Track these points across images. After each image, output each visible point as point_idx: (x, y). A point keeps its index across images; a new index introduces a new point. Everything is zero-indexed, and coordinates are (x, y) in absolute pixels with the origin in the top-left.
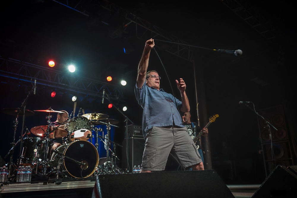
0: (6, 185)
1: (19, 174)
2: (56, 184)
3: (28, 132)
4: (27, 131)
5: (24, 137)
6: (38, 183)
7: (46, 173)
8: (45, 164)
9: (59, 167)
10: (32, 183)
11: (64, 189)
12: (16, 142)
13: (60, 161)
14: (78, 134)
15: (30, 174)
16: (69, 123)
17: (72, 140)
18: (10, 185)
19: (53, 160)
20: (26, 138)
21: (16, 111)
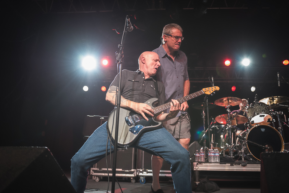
1: (210, 156)
2: (242, 166)
3: (214, 121)
4: (213, 120)
5: (212, 126)
6: (225, 164)
7: (233, 156)
8: (230, 148)
9: (243, 151)
10: (220, 164)
11: (250, 171)
12: (206, 130)
13: (243, 145)
14: (258, 119)
15: (218, 156)
16: (248, 110)
17: (252, 125)
19: (238, 145)
20: (213, 127)
21: (202, 105)
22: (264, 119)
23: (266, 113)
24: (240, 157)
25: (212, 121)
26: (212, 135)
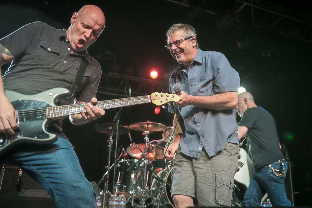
1: (111, 205)
3: (124, 153)
4: (124, 151)
5: (121, 159)
8: (143, 193)
12: (110, 166)
15: (123, 205)
19: (154, 189)
20: (122, 161)
21: (111, 128)
24: (154, 206)
25: (122, 152)
26: (120, 173)
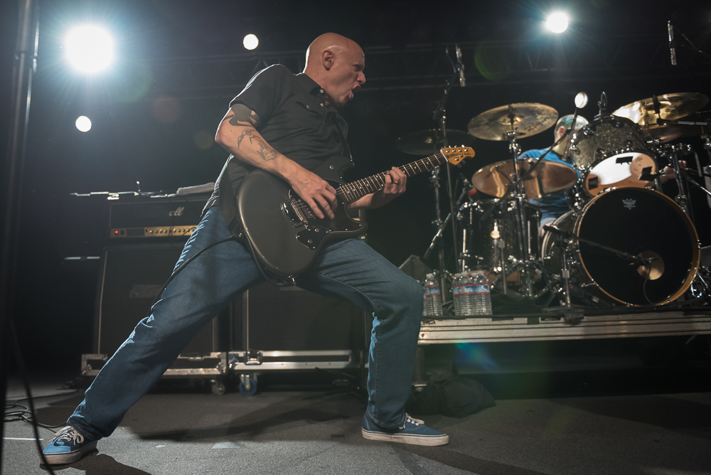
0: (428, 322)
1: (458, 296)
2: (566, 322)
3: (469, 189)
4: (467, 185)
5: (463, 203)
6: (511, 318)
7: (534, 293)
9: (566, 273)
10: (494, 319)
11: (595, 337)
13: (568, 257)
15: (485, 293)
16: (575, 144)
17: (592, 192)
18: (438, 323)
19: (549, 258)
20: (466, 206)
21: (430, 141)
22: (632, 170)
23: (635, 151)
24: (554, 296)
25: (464, 187)
26: (465, 231)
